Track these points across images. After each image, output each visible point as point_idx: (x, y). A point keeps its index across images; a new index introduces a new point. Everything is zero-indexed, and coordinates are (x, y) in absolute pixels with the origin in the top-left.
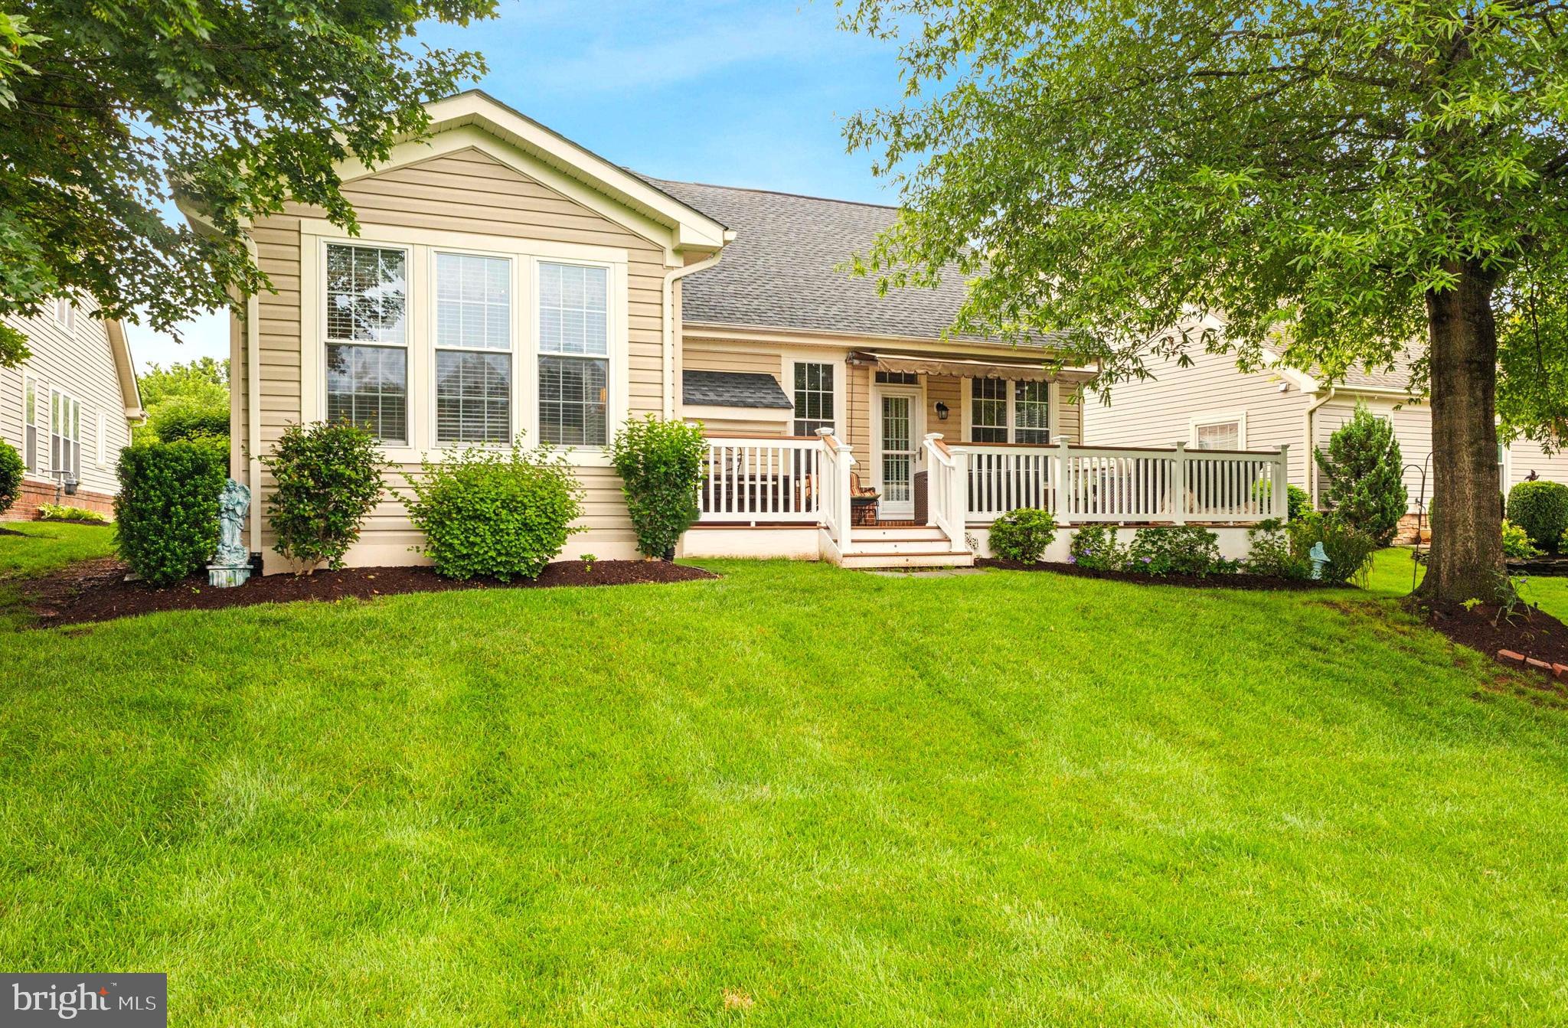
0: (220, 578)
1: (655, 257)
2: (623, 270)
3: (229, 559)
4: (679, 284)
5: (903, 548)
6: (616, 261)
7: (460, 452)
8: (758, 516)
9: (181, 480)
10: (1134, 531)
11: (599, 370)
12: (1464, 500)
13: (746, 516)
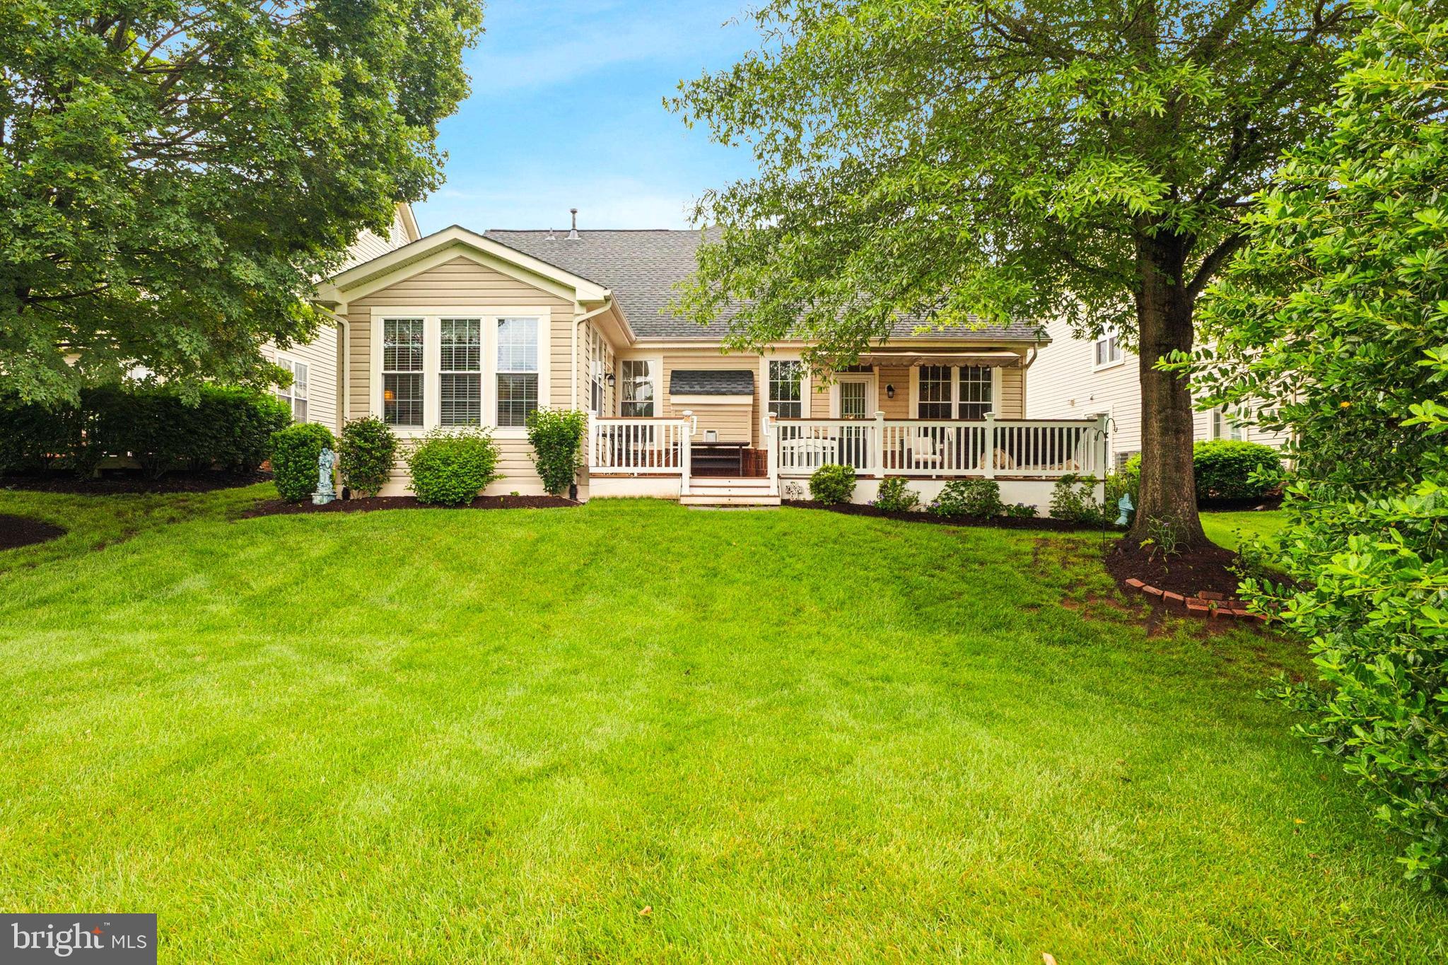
0: (317, 499)
1: (568, 309)
2: (548, 319)
3: (321, 490)
4: (583, 326)
5: (734, 492)
6: (543, 315)
7: (456, 432)
8: (640, 469)
9: (293, 449)
10: (944, 483)
11: (533, 380)
12: (1154, 457)
13: (632, 469)
